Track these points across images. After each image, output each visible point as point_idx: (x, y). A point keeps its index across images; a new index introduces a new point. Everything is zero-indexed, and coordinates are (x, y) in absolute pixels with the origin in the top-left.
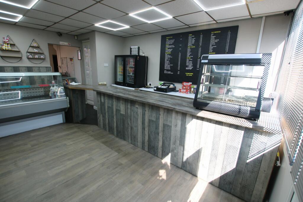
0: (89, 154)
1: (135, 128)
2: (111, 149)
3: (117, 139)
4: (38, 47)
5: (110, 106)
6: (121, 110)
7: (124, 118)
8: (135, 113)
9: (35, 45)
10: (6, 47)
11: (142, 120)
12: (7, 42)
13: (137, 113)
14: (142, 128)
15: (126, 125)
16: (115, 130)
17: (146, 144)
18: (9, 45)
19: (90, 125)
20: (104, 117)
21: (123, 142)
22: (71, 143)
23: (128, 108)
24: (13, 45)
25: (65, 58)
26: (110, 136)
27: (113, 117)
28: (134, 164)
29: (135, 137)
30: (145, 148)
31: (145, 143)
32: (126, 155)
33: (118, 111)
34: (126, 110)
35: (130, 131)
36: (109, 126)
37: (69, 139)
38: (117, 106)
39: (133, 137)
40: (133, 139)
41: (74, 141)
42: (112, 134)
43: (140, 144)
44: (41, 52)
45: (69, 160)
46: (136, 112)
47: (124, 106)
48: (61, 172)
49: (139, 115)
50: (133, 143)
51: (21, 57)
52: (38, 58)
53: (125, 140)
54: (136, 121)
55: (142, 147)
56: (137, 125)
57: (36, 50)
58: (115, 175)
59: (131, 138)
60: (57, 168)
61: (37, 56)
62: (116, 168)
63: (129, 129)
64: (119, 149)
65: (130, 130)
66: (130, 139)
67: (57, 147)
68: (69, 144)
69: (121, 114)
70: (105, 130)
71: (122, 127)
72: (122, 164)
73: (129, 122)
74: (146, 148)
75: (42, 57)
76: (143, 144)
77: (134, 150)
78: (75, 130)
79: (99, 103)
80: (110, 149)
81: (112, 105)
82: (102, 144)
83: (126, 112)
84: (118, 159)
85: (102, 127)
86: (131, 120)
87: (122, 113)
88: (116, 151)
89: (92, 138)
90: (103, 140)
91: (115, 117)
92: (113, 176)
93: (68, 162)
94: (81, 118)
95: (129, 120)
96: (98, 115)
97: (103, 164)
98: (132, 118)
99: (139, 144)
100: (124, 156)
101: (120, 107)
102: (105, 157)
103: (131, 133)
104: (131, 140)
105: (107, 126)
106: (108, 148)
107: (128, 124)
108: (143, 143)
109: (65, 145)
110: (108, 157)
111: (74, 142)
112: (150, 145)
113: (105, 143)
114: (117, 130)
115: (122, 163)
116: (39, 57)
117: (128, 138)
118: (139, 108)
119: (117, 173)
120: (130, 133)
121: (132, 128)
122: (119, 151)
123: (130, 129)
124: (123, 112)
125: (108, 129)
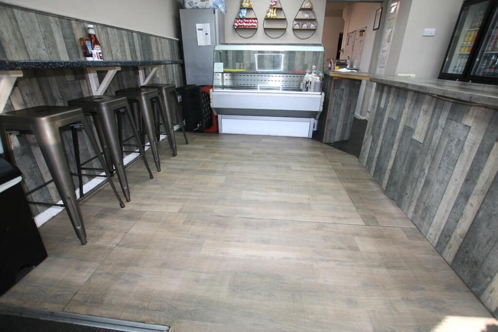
0: (310, 197)
1: (437, 187)
2: (357, 208)
3: (383, 196)
4: (310, 10)
5: (395, 118)
6: (417, 130)
7: (418, 152)
8: (453, 144)
9: (307, 5)
10: (271, 13)
11: (471, 170)
12: (274, 5)
13: (460, 144)
14: (461, 193)
15: (416, 172)
16: (387, 176)
17: (455, 243)
18: (275, 10)
19: (344, 153)
20: (374, 141)
21: (392, 209)
22: (298, 169)
23: (437, 126)
24: (279, 10)
25: (353, 32)
26: (372, 184)
27: (392, 146)
28: (388, 268)
29: (426, 209)
30: (447, 250)
31: (453, 236)
32: (379, 237)
33: (408, 130)
34: (430, 132)
35: (420, 190)
36: (377, 164)
37: (300, 162)
38: (409, 118)
39: (422, 206)
40: (420, 212)
41: (304, 167)
42: (378, 183)
43: (433, 233)
44: (313, 18)
45: (278, 190)
46: (459, 140)
47: (428, 118)
48: (257, 201)
49: (466, 149)
50: (416, 223)
51: (285, 29)
52: (306, 28)
53: (399, 205)
54: (448, 168)
55: (439, 243)
56: (446, 179)
57: (306, 16)
58: (328, 261)
59: (417, 206)
60: (256, 193)
61: (305, 26)
62: (339, 248)
63: (418, 183)
64: (374, 218)
65: (420, 186)
66: (412, 209)
67: (277, 166)
68: (294, 169)
69: (412, 140)
70: (369, 170)
71: (404, 172)
72: (357, 249)
73: (425, 164)
74: (450, 254)
75: (312, 26)
76: (446, 237)
77: (409, 237)
78: (319, 152)
79: (375, 110)
80: (354, 208)
81: (399, 116)
82: (344, 192)
83: (429, 135)
84: (357, 234)
85: (365, 164)
86: (433, 159)
87: (416, 137)
88: (363, 217)
89: (334, 175)
90: (352, 186)
91: (395, 147)
92: (322, 260)
93: (275, 193)
94: (337, 138)
95: (429, 158)
96: (366, 136)
97: (320, 226)
98: (440, 155)
99: (431, 230)
100: (374, 236)
101: (415, 121)
102: (333, 217)
103: (421, 195)
104: (415, 212)
105: (374, 164)
106: (351, 204)
107: (422, 170)
108: (446, 235)
109: (289, 168)
110: (340, 218)
111: (303, 169)
112: (467, 252)
113: (350, 192)
114: (391, 178)
115: (361, 248)
116: (308, 26)
117: (410, 204)
118: (473, 128)
119: (335, 261)
120: (418, 195)
121: (427, 183)
122: (370, 219)
123: (422, 184)
124: (418, 136)
125: (373, 169)
